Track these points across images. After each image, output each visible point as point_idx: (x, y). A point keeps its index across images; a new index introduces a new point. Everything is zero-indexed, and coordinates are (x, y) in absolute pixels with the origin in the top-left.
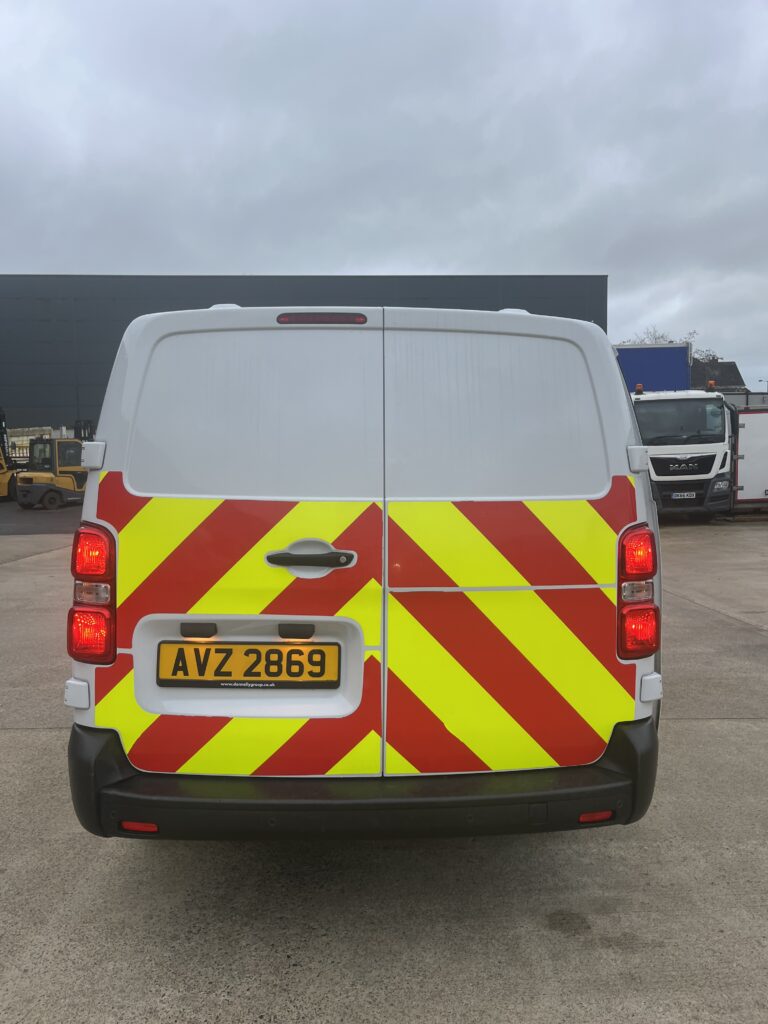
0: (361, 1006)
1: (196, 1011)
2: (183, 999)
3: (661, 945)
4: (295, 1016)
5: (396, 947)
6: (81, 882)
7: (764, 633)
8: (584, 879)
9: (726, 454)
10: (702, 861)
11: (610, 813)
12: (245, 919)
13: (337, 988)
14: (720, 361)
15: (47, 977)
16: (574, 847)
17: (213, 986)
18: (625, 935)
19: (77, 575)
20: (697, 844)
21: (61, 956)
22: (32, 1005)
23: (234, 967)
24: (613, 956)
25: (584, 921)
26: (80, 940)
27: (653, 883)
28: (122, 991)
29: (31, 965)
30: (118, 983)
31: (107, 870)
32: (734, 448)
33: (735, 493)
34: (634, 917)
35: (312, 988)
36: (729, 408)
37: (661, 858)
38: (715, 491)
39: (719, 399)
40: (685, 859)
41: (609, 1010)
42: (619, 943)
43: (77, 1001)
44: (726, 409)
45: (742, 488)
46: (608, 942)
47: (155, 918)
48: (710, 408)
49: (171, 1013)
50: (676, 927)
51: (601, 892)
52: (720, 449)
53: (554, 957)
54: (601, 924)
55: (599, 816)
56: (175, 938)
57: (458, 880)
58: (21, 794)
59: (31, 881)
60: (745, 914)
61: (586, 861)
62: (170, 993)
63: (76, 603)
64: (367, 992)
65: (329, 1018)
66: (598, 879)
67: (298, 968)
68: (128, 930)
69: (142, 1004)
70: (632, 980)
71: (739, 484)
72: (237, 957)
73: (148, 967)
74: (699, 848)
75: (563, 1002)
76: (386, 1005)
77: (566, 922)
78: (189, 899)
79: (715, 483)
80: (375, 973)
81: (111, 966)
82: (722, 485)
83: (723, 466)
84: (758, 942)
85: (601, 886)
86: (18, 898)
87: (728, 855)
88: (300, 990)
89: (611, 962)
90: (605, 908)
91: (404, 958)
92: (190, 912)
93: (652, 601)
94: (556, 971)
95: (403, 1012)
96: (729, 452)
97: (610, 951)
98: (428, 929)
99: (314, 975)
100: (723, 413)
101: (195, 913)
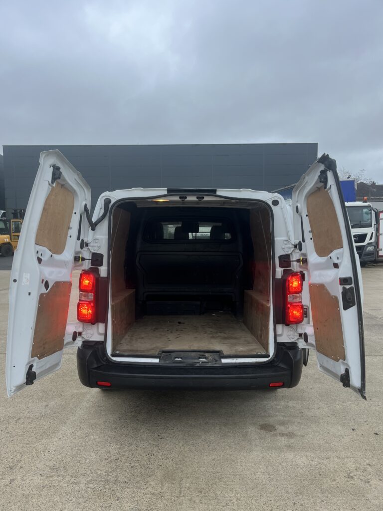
0: (185, 452)
1: (125, 452)
2: (120, 448)
3: (303, 436)
4: (161, 454)
5: (200, 434)
6: (78, 409)
7: (378, 319)
8: (277, 414)
9: (372, 233)
10: (327, 409)
11: (282, 383)
12: (142, 424)
13: (177, 446)
14: (376, 184)
15: (69, 440)
16: (275, 402)
17: (130, 444)
18: (289, 432)
19: (81, 290)
20: (326, 402)
21: (73, 434)
22: (64, 449)
23: (138, 438)
24: (284, 439)
25: (274, 427)
26: (80, 429)
27: (304, 416)
28: (97, 445)
29: (61, 437)
30: (95, 443)
31: (88, 406)
32: (378, 230)
33: (378, 252)
34: (294, 427)
35: (167, 446)
36: (374, 211)
37: (310, 407)
38: (367, 251)
39: (369, 206)
40: (320, 408)
41: (279, 456)
42: (287, 435)
43: (80, 448)
44: (372, 211)
45: (381, 250)
46: (282, 435)
47: (108, 422)
48: (365, 210)
49: (115, 452)
50: (310, 430)
51: (282, 418)
52: (369, 231)
53: (260, 439)
54: (280, 429)
55: (277, 384)
56: (116, 428)
57: (226, 413)
58: (51, 378)
59: (58, 409)
60: (340, 428)
61: (278, 407)
62: (114, 446)
63: (80, 300)
64: (188, 447)
65: (174, 455)
66: (282, 414)
67: (162, 440)
68: (98, 426)
69: (104, 449)
70: (289, 447)
71: (380, 248)
72: (139, 435)
73: (106, 438)
74: (326, 404)
75: (262, 453)
76: (195, 452)
77: (267, 428)
78: (120, 416)
79: (367, 247)
80: (191, 442)
81: (92, 437)
82: (371, 248)
83: (371, 239)
84: (343, 437)
85: (283, 416)
86: (54, 415)
87: (338, 407)
88: (163, 446)
89: (283, 441)
90: (283, 423)
91: (203, 437)
92: (121, 421)
93: (301, 302)
94: (260, 443)
95: (201, 454)
96: (374, 232)
97: (283, 438)
98: (213, 428)
99: (168, 442)
100: (371, 213)
101: (123, 421)
